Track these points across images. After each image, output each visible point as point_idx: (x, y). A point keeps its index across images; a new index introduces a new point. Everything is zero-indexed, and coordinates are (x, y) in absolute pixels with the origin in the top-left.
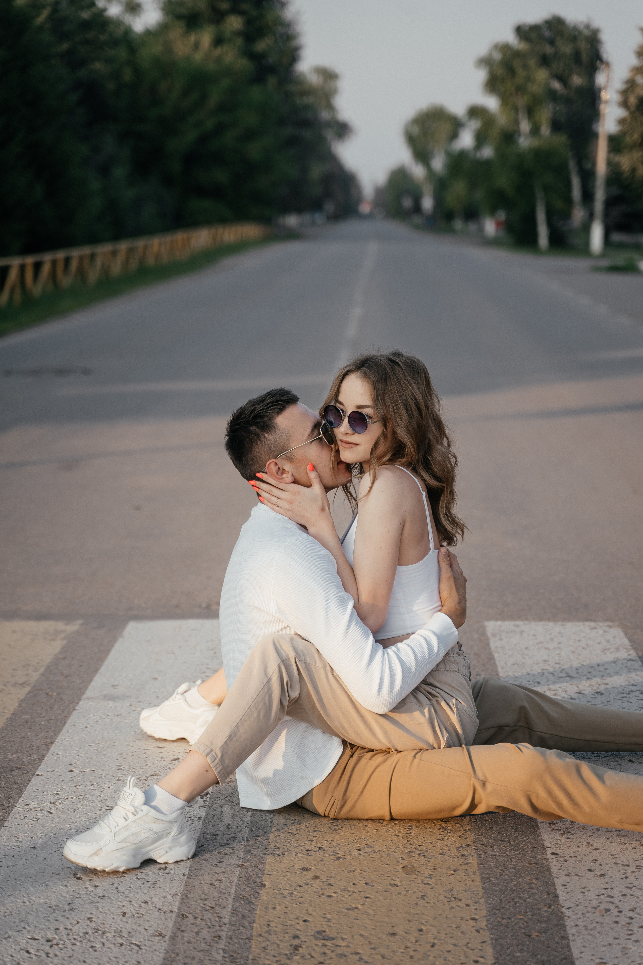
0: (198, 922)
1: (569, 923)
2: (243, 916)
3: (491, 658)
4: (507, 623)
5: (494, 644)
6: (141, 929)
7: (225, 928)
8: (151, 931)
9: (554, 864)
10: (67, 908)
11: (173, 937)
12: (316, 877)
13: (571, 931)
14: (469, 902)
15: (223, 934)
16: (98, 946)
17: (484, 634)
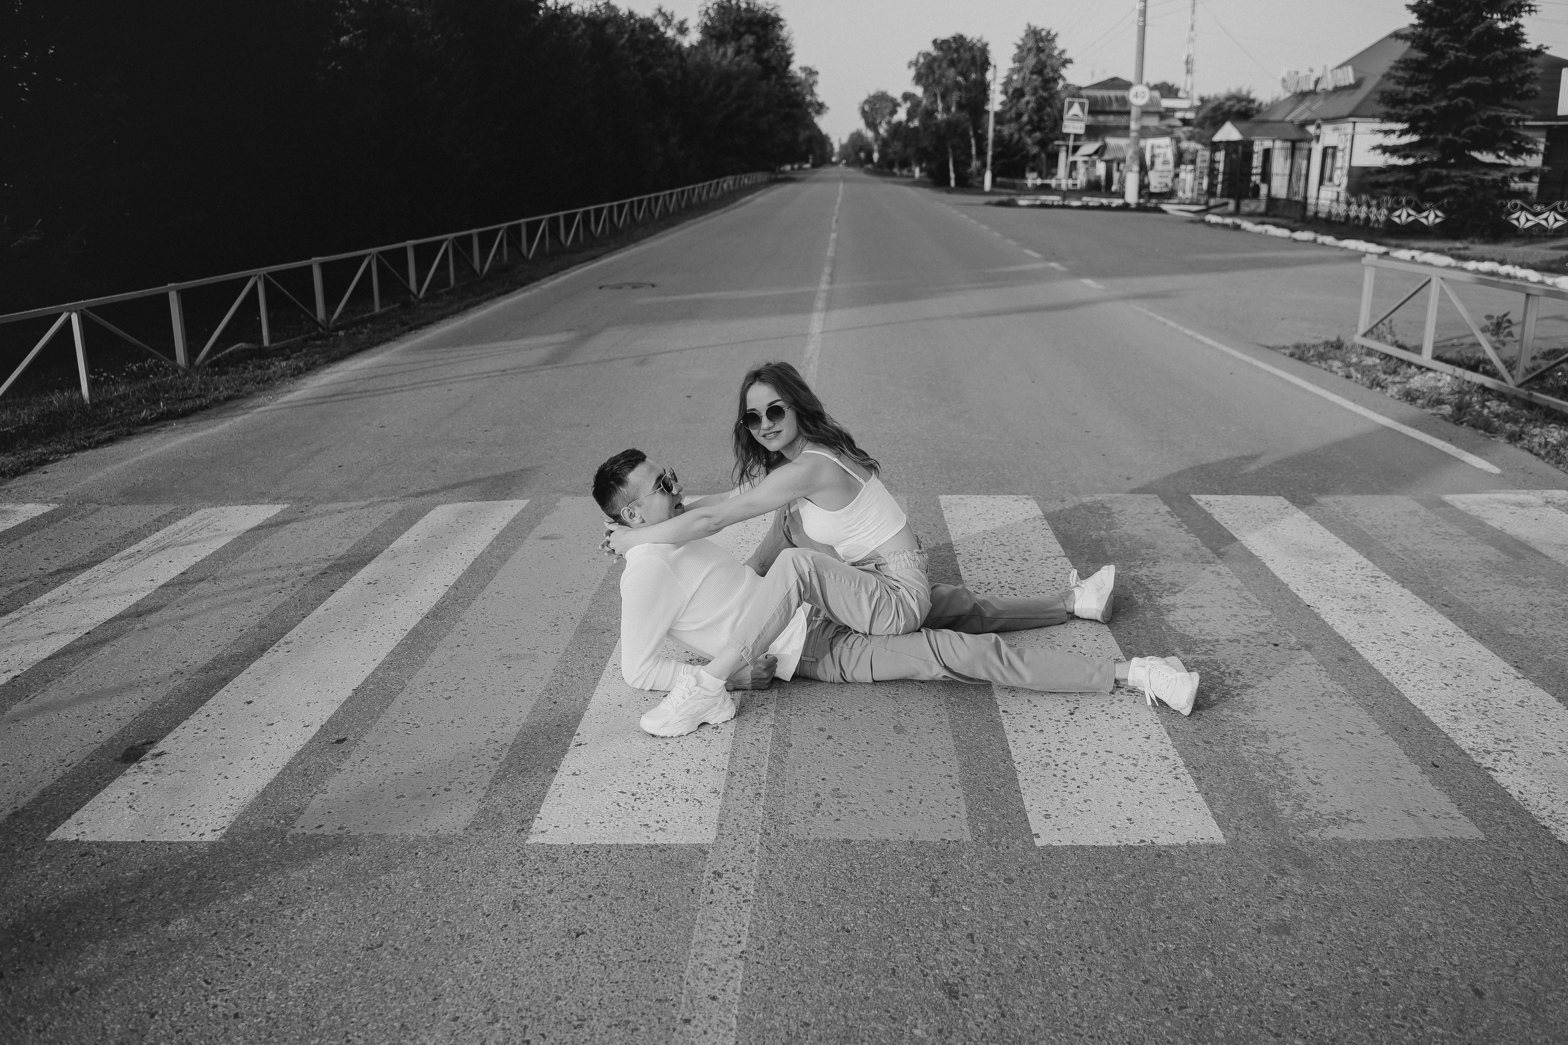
0: (743, 779)
1: (1020, 777)
2: (777, 775)
3: (946, 529)
4: (954, 496)
5: (947, 516)
6: (700, 785)
7: (764, 786)
8: (709, 788)
9: (1006, 721)
10: (646, 764)
11: (725, 794)
12: (830, 737)
13: (1022, 785)
14: (945, 759)
15: (762, 791)
16: (670, 801)
17: (939, 507)
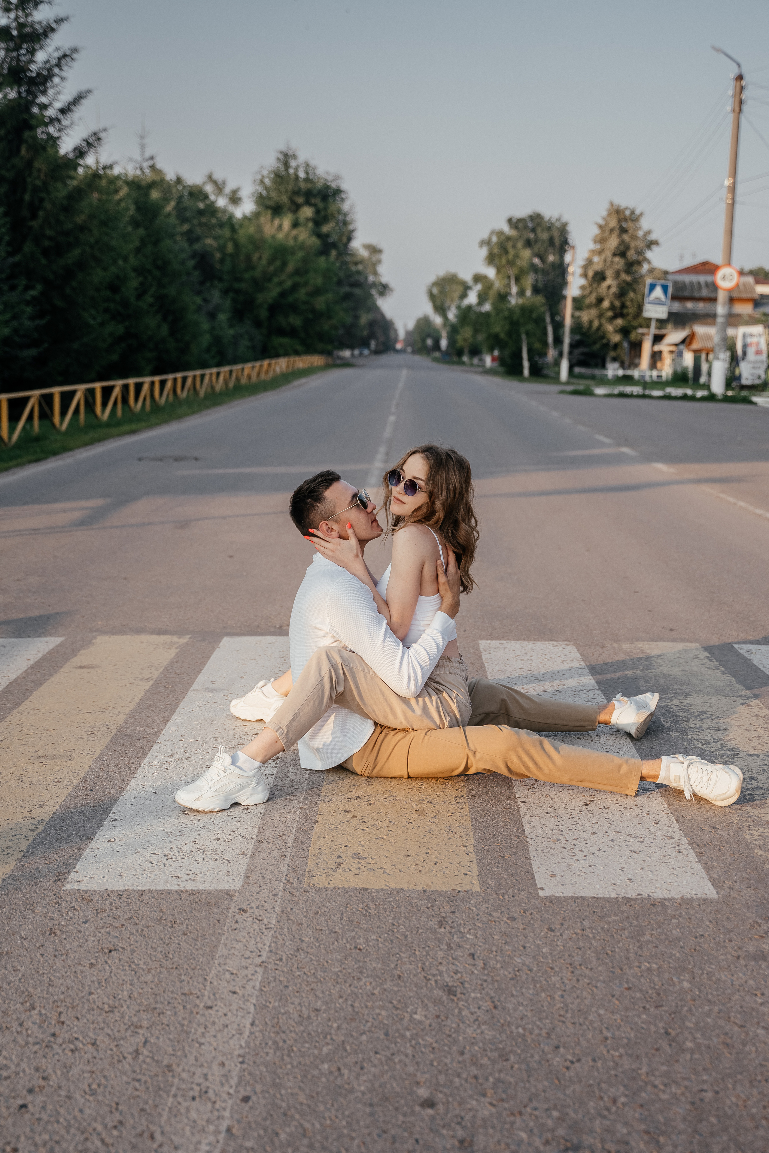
0: (270, 845)
1: (531, 848)
2: (302, 842)
3: (482, 666)
4: (494, 641)
5: (485, 656)
6: (230, 849)
7: (289, 850)
8: (237, 851)
9: (523, 809)
10: (178, 834)
11: (253, 855)
12: (354, 817)
13: (532, 854)
14: (462, 834)
15: (288, 854)
16: (200, 860)
17: (478, 649)
